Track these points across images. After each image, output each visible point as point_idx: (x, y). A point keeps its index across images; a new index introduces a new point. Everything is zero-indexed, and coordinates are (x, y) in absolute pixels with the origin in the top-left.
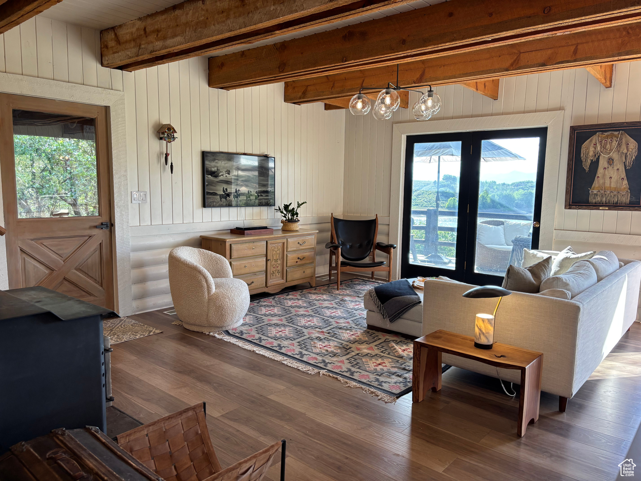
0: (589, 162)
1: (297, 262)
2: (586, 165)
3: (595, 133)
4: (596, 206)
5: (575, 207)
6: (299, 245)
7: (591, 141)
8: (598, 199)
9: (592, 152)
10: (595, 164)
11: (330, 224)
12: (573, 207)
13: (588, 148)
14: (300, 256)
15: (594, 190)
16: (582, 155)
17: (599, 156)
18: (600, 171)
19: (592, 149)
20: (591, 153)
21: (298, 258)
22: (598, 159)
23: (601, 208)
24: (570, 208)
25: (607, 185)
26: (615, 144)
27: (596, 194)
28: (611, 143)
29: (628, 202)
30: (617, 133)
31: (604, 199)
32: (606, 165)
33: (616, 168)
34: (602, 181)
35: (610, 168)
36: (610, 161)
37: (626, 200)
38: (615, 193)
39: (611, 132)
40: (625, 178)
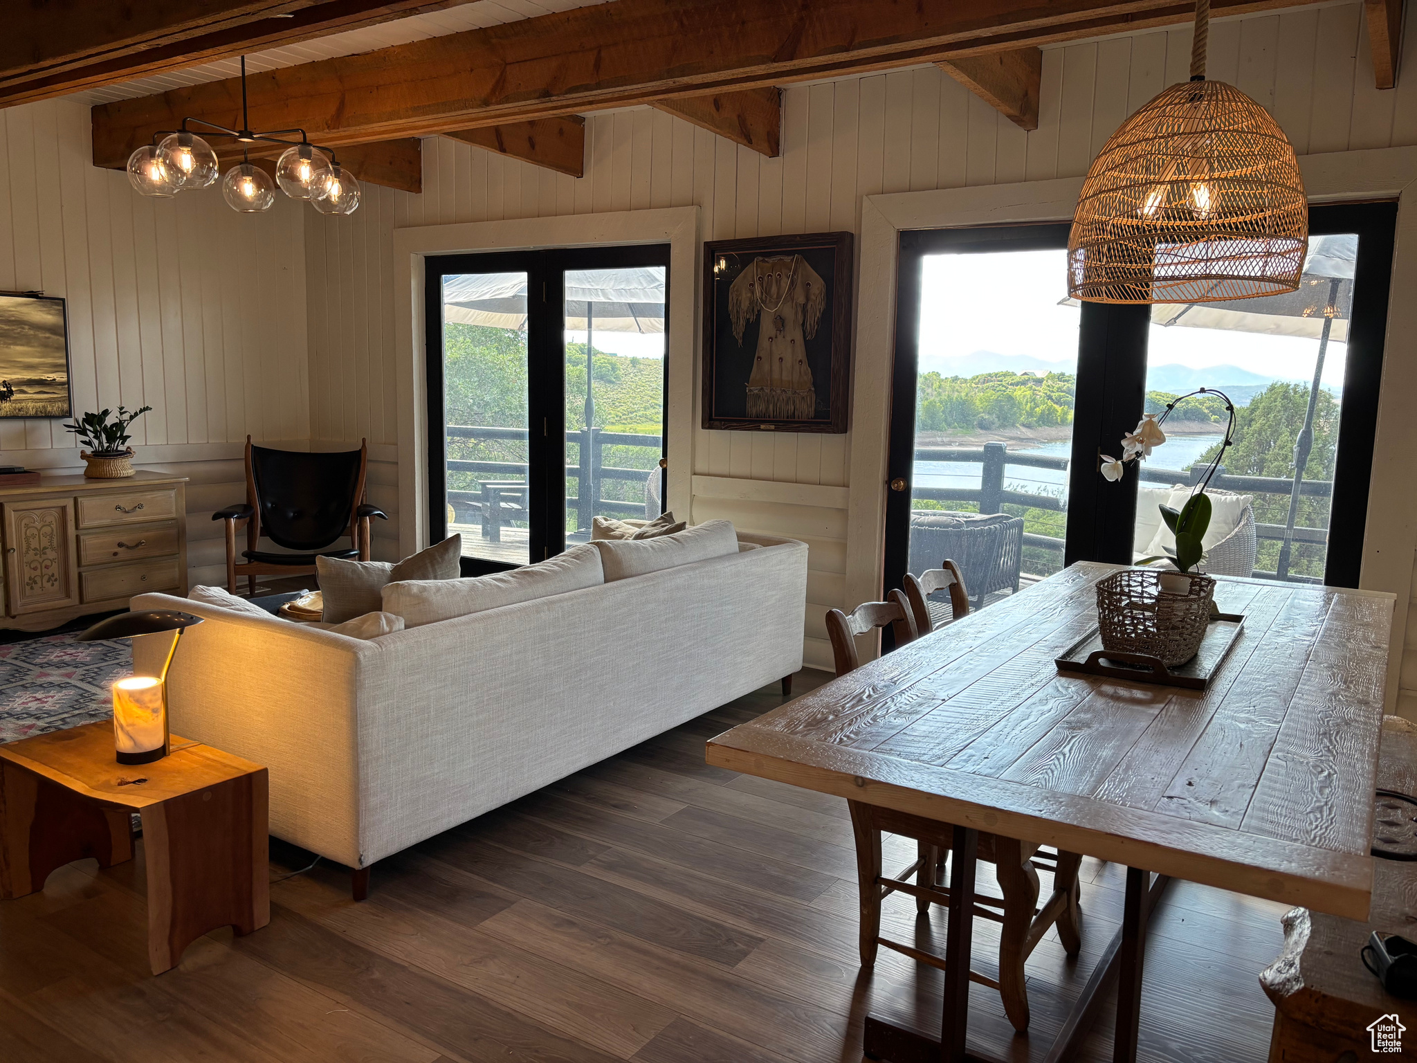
0: (743, 323)
1: (115, 554)
2: (738, 330)
4: (755, 422)
6: (118, 512)
7: (744, 276)
8: (762, 407)
9: (747, 303)
10: (753, 328)
11: (243, 463)
12: (717, 423)
13: (739, 293)
14: (124, 539)
15: (752, 389)
16: (730, 308)
17: (759, 311)
18: (764, 343)
19: (746, 296)
20: (745, 305)
21: (120, 545)
22: (759, 315)
23: (762, 427)
24: (711, 427)
25: (776, 376)
26: (785, 284)
27: (758, 396)
28: (778, 282)
29: (812, 414)
30: (787, 259)
31: (771, 407)
32: (773, 332)
33: (789, 339)
34: (766, 367)
35: (780, 337)
36: (780, 322)
37: (806, 408)
38: (789, 393)
39: (779, 257)
40: (805, 360)
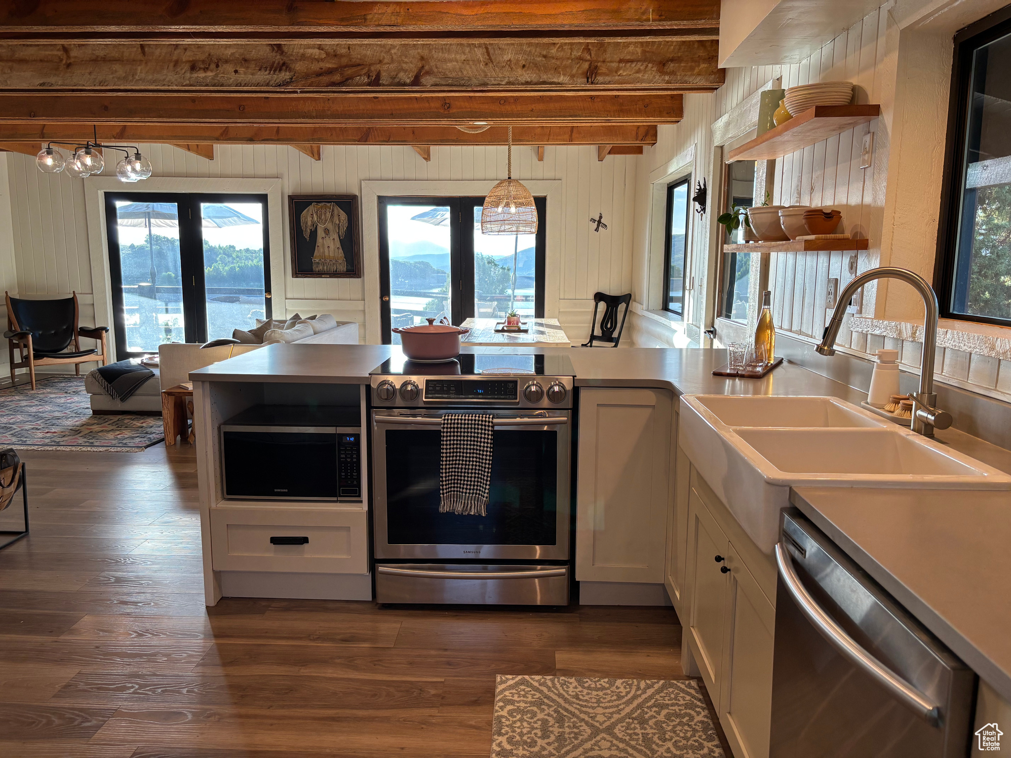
0: (309, 231)
2: (307, 235)
3: (310, 204)
4: (319, 275)
5: (300, 275)
7: (308, 210)
8: (321, 267)
13: (306, 218)
15: (316, 260)
16: (302, 224)
17: (316, 226)
18: (319, 240)
19: (309, 219)
20: (309, 223)
22: (316, 228)
24: (297, 277)
25: (327, 254)
26: (329, 215)
27: (318, 263)
28: (325, 214)
29: (345, 269)
30: (329, 205)
31: (325, 268)
32: (324, 235)
33: (332, 238)
34: (322, 250)
35: (327, 238)
36: (327, 231)
37: (343, 268)
38: (334, 261)
39: (324, 203)
40: (340, 247)
